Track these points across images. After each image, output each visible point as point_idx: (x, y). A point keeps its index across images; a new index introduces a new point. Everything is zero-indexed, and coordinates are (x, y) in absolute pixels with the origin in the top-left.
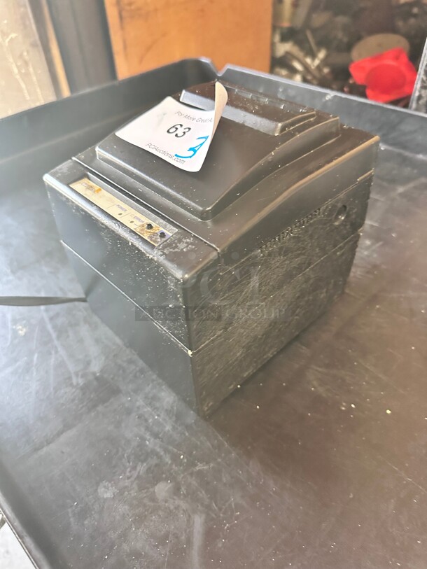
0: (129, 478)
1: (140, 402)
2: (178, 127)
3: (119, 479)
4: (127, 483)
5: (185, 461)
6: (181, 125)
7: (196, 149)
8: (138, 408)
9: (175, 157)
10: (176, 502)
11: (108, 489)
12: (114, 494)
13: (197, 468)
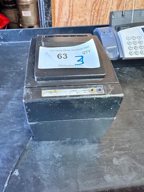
2: (60, 55)
5: (109, 150)
13: (113, 149)
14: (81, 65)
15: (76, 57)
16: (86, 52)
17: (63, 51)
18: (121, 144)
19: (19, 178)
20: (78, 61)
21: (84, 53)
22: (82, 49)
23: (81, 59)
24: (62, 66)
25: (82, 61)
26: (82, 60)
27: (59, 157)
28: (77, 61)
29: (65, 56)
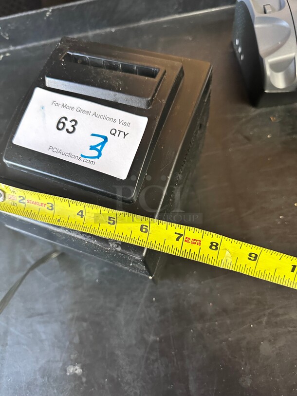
0: (246, 364)
1: (199, 326)
2: (63, 120)
3: (243, 370)
4: (248, 367)
5: (255, 325)
6: (66, 119)
7: (99, 148)
8: (202, 329)
9: (83, 159)
10: (277, 347)
11: (245, 380)
12: (250, 379)
13: (264, 322)
14: (91, 160)
15: (93, 135)
16: (118, 132)
17: (75, 110)
18: (281, 311)
19: (84, 380)
20: (92, 148)
21: (113, 132)
22: (115, 121)
23: (98, 145)
24: (55, 150)
25: (100, 152)
26: (102, 148)
27: (155, 341)
28: (91, 146)
29: (73, 126)
